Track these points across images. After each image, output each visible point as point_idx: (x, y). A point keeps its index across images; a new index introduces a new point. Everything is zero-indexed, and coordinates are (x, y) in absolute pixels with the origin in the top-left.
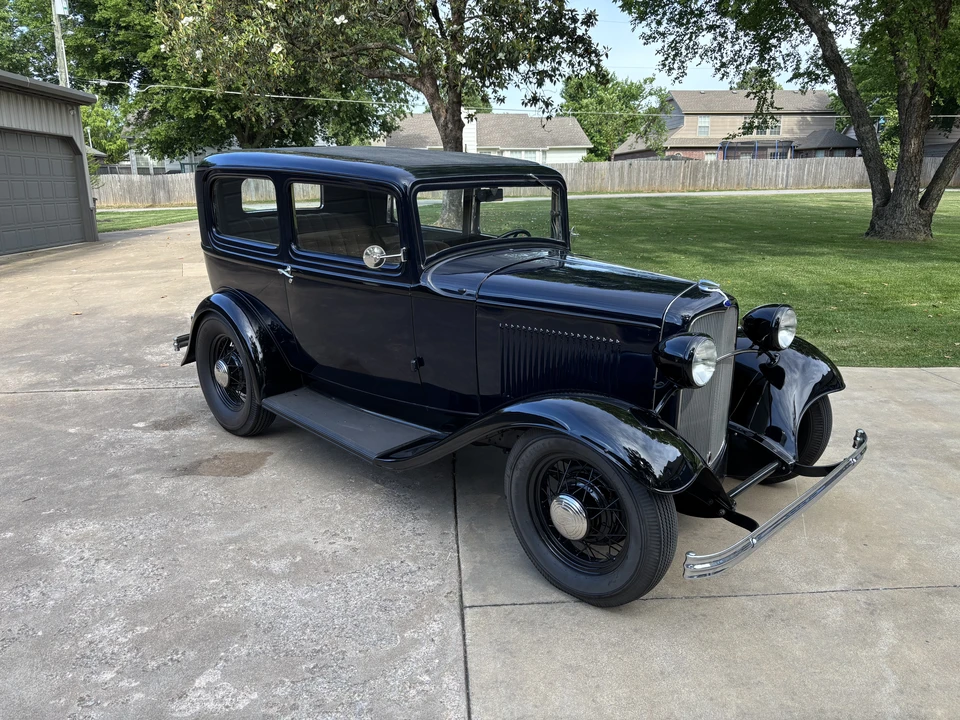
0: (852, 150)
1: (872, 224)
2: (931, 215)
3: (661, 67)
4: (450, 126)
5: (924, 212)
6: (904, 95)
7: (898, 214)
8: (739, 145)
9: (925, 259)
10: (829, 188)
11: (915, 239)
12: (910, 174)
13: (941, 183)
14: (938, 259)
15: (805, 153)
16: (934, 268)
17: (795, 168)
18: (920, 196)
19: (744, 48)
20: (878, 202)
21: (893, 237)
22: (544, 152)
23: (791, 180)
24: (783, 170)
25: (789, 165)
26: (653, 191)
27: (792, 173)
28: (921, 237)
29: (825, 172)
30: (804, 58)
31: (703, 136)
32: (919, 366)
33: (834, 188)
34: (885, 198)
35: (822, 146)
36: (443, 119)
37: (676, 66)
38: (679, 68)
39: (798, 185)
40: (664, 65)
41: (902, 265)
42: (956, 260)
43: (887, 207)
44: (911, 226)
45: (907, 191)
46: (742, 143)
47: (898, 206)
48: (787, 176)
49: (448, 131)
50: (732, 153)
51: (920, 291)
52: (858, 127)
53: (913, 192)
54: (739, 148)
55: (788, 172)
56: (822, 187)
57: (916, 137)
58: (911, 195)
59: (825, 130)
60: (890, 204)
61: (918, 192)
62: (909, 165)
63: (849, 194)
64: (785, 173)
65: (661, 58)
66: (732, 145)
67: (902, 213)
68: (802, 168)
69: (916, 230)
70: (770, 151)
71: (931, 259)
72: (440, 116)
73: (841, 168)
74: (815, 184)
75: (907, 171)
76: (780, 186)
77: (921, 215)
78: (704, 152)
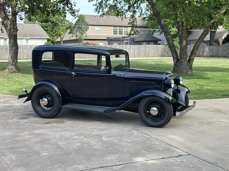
0: (156, 42)
1: (174, 69)
2: (192, 65)
3: (95, 11)
4: (12, 30)
5: (189, 64)
6: (179, 26)
7: (182, 65)
8: (114, 39)
9: (192, 78)
10: (150, 57)
11: (188, 73)
12: (184, 52)
13: (194, 55)
14: (196, 78)
15: (138, 43)
16: (196, 81)
17: (137, 49)
18: (188, 59)
19: (124, 6)
20: (175, 61)
21: (181, 73)
22: (27, 40)
23: (136, 54)
24: (133, 50)
25: (134, 48)
26: (81, 58)
27: (136, 51)
28: (190, 72)
29: (148, 51)
30: (143, 8)
31: (97, 35)
32: (199, 99)
33: (152, 57)
34: (177, 61)
35: (145, 40)
36: (9, 27)
37: (101, 11)
38: (102, 12)
39: (139, 55)
40: (96, 10)
41: (187, 80)
42: (201, 79)
43: (178, 63)
44: (186, 69)
45: (184, 57)
46: (115, 38)
47: (181, 62)
48: (134, 52)
49: (11, 32)
50: (111, 42)
51: (194, 86)
52: (166, 36)
53: (186, 58)
54: (114, 40)
55: (134, 50)
56: (148, 57)
57: (185, 40)
58: (185, 59)
59: (145, 34)
60: (179, 62)
61: (187, 58)
62: (183, 49)
63: (158, 59)
64: (133, 51)
65: (95, 7)
66: (111, 39)
67: (183, 65)
68: (139, 49)
69: (188, 70)
70: (125, 41)
71: (194, 78)
72: (7, 26)
73: (154, 49)
74: (145, 55)
75: (183, 51)
76: (132, 56)
77: (189, 65)
78: (98, 41)
